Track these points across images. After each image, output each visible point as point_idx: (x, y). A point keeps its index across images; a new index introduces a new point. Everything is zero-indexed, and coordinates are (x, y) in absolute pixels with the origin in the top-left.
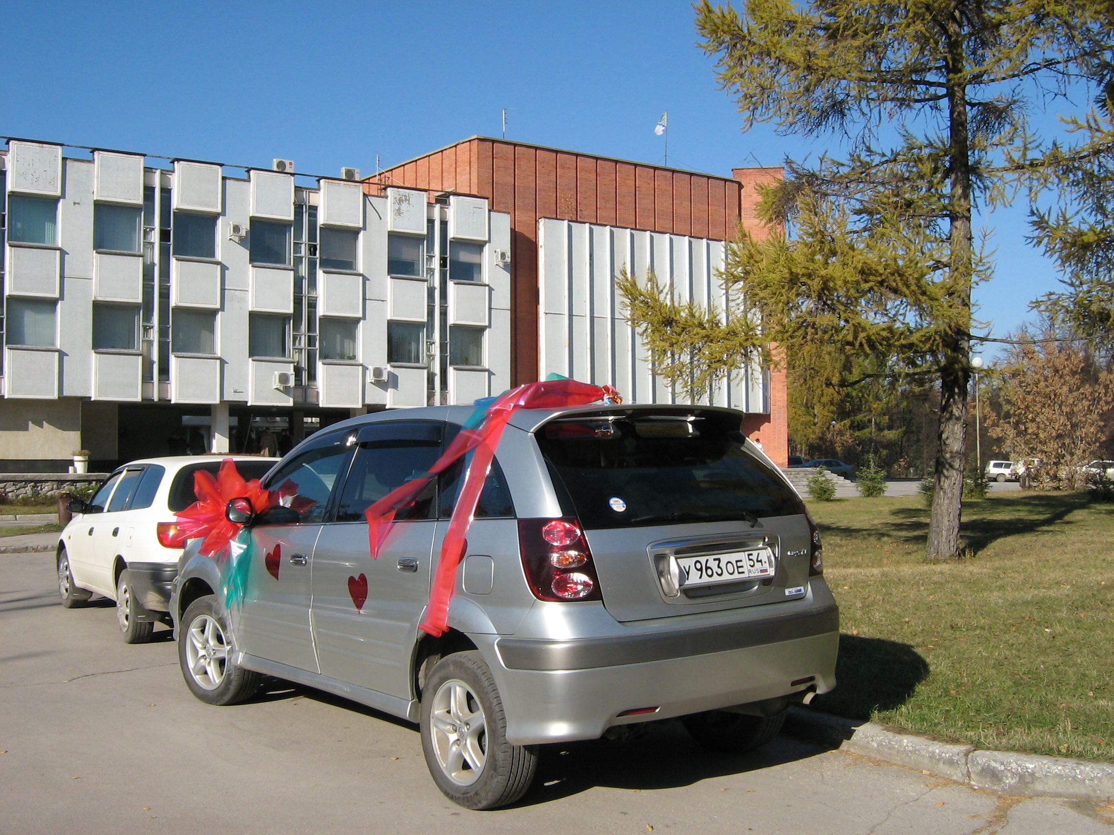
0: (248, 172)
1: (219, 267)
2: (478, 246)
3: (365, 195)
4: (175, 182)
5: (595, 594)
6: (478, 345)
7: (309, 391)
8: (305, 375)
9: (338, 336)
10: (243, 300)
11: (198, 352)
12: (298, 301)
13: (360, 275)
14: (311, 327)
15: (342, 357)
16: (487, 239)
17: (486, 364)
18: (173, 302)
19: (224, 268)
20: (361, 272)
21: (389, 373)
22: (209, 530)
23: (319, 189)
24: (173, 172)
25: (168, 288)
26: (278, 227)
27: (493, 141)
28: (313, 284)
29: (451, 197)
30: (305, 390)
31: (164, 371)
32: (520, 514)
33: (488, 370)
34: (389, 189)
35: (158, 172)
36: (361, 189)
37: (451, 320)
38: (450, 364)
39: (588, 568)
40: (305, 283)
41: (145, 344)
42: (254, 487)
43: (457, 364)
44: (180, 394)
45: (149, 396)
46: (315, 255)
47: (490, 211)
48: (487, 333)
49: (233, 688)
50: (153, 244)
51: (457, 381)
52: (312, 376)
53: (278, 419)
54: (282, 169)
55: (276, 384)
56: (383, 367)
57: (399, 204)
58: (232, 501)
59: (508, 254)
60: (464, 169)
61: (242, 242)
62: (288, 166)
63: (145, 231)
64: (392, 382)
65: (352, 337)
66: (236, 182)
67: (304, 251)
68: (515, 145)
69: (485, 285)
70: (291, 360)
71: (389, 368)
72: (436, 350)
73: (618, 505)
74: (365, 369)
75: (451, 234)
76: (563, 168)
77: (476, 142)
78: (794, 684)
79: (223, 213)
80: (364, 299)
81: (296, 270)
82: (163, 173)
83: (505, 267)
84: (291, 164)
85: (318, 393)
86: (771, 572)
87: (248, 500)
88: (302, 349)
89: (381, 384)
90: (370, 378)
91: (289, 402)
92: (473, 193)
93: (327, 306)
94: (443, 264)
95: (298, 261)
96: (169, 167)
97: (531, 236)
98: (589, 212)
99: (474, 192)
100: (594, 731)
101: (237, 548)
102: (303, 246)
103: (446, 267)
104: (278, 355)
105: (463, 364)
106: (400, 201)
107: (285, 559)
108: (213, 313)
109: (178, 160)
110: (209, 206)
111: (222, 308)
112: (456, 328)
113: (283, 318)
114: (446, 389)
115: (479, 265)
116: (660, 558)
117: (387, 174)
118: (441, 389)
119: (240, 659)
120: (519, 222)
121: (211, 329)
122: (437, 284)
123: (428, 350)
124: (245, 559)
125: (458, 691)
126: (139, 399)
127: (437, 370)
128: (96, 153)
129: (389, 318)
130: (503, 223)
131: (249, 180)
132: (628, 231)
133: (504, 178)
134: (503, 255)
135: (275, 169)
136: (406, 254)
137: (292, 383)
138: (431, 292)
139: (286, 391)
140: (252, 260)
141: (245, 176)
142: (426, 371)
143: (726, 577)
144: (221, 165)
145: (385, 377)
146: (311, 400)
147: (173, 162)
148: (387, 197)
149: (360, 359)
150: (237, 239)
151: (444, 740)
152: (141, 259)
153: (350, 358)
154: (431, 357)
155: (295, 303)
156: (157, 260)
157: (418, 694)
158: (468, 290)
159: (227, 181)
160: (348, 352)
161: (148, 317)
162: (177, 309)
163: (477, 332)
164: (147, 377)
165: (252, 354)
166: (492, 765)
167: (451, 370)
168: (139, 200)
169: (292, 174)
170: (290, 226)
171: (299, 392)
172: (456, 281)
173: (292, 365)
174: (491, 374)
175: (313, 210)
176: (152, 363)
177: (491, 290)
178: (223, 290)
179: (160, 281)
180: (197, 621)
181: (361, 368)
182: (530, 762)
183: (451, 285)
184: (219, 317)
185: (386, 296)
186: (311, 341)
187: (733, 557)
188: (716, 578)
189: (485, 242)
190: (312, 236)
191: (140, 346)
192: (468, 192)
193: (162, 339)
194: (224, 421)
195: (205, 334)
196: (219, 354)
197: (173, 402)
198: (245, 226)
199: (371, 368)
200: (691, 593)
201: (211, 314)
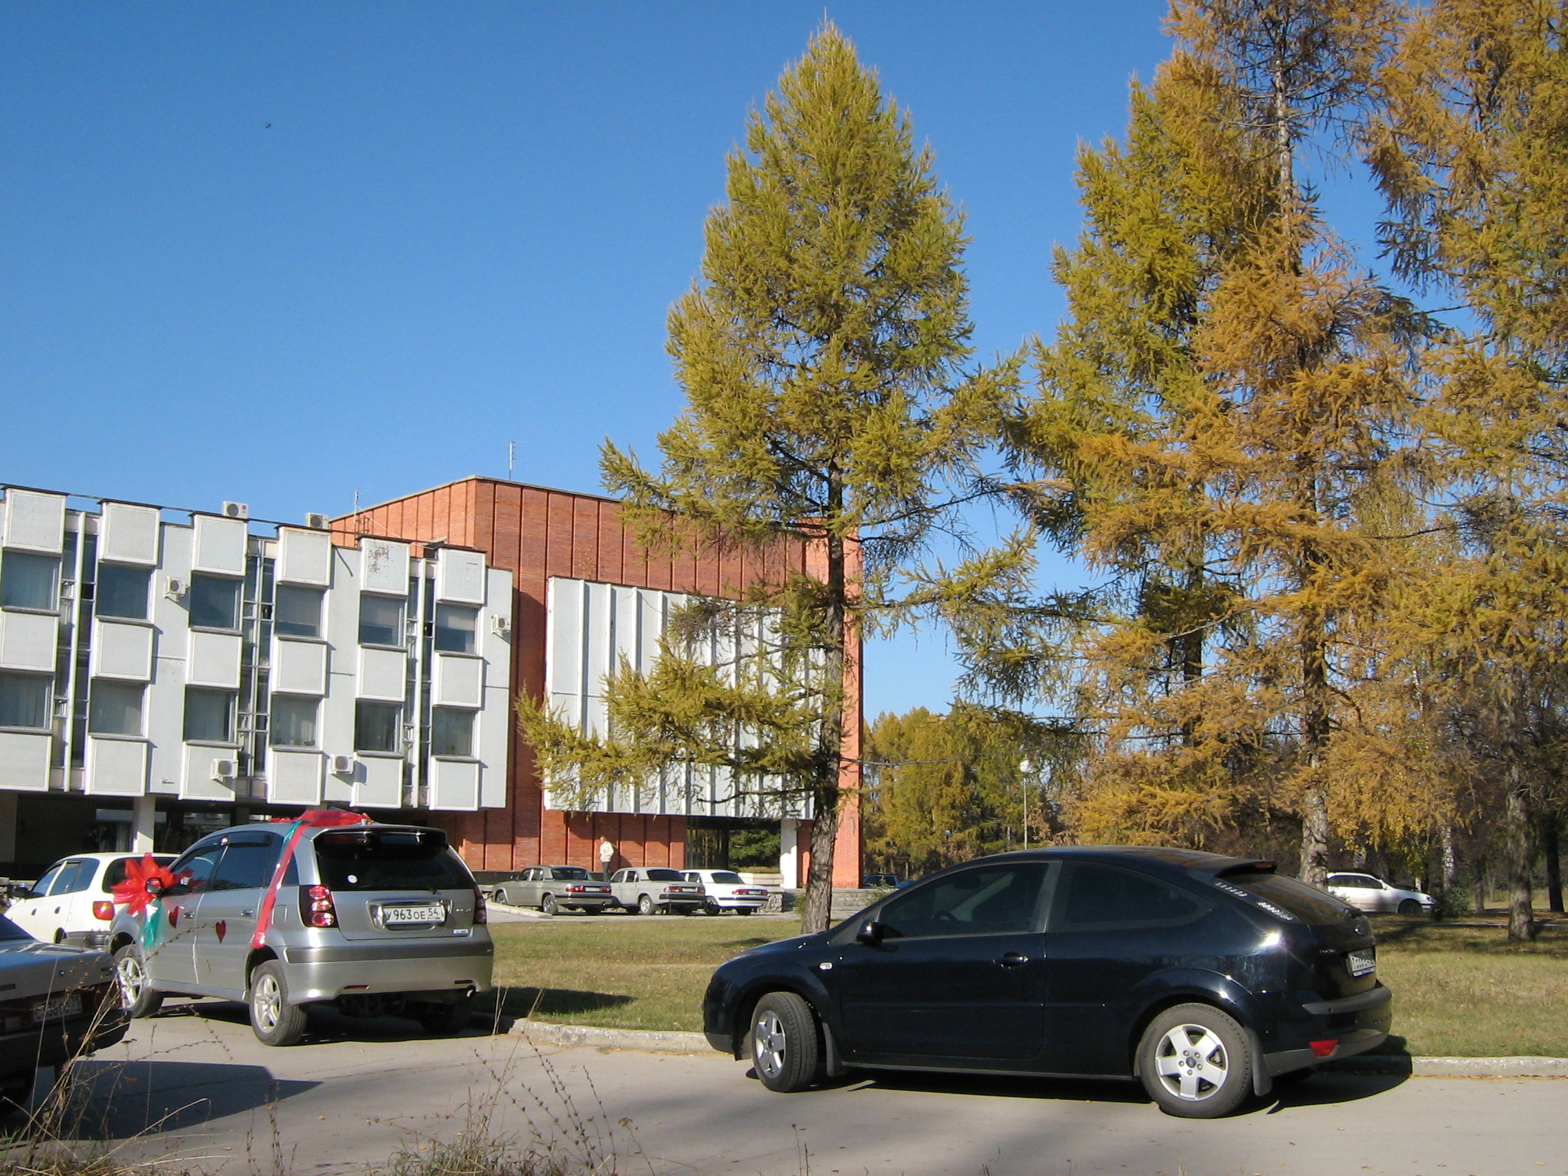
0: (192, 516)
1: (151, 630)
2: (472, 610)
3: (334, 547)
4: (103, 527)
5: (335, 924)
6: (468, 730)
7: (255, 783)
8: (251, 764)
9: (294, 716)
10: (179, 671)
11: (121, 733)
12: (246, 675)
13: (323, 643)
14: (260, 705)
15: (298, 743)
16: (482, 601)
17: (477, 753)
18: (93, 671)
19: (157, 632)
20: (326, 639)
21: (356, 764)
22: (134, 898)
23: (277, 539)
24: (101, 514)
25: (88, 655)
26: (226, 583)
27: (496, 483)
28: (265, 654)
29: (440, 550)
30: (251, 782)
31: (78, 755)
32: (301, 883)
33: (479, 762)
34: (363, 540)
35: (82, 516)
36: (326, 541)
37: (435, 700)
38: (433, 753)
39: (332, 910)
40: (256, 652)
41: (56, 722)
42: (164, 871)
43: (440, 753)
44: (96, 784)
45: (57, 785)
46: (269, 617)
47: (487, 567)
48: (479, 716)
49: (144, 1005)
50: (71, 601)
51: (440, 774)
52: (260, 765)
53: (220, 815)
54: (233, 513)
55: (215, 774)
56: (348, 756)
57: (375, 558)
58: (150, 880)
59: (508, 620)
60: (457, 514)
61: (181, 601)
62: (240, 509)
63: (63, 585)
64: (359, 775)
65: (312, 718)
66: (177, 529)
67: (256, 612)
68: (522, 487)
69: (478, 658)
70: (234, 744)
71: (355, 757)
72: (415, 736)
73: (352, 879)
74: (326, 757)
75: (439, 595)
76: (581, 515)
77: (474, 483)
78: (457, 982)
79: (160, 565)
80: (328, 672)
81: (245, 636)
82: (89, 516)
83: (505, 636)
84: (244, 508)
85: (266, 786)
86: (443, 919)
87: (160, 880)
88: (247, 732)
89: (344, 776)
90: (332, 769)
91: (230, 796)
92: (468, 545)
93: (282, 681)
94: (427, 631)
95: (248, 624)
96: (96, 509)
97: (540, 599)
98: (612, 570)
99: (470, 544)
100: (330, 994)
101: (151, 910)
102: (255, 607)
103: (430, 634)
104: (220, 739)
105: (447, 754)
106: (377, 554)
107: (181, 917)
108: (142, 685)
109: (108, 501)
110: (142, 557)
111: (153, 680)
112: (440, 709)
113: (228, 694)
114: (426, 783)
115: (473, 633)
116: (373, 909)
117: (368, 515)
118: (420, 784)
119: (150, 983)
120: (525, 580)
121: (138, 705)
122: (419, 655)
123: (406, 735)
124: (156, 917)
125: (268, 981)
126: (45, 788)
127: (415, 760)
128: (8, 491)
129: (358, 696)
130: (503, 583)
131: (192, 527)
132: (660, 593)
133: (506, 527)
134: (502, 622)
135: (225, 514)
136: (382, 618)
137: (234, 773)
138: (411, 665)
139: (227, 782)
140: (192, 622)
141: (188, 522)
142: (401, 762)
143: (413, 920)
144: (159, 508)
145: (350, 769)
146: (258, 794)
147: (101, 503)
148: (360, 549)
149: (320, 745)
150: (174, 597)
151: (260, 1007)
152: (56, 619)
153: (308, 744)
154: (408, 745)
155: (242, 676)
156: (75, 621)
157: (249, 985)
158: (456, 663)
159: (166, 528)
160: (306, 736)
161: (61, 689)
162: (98, 681)
163: (465, 716)
164: (56, 762)
165: (187, 736)
166: (281, 1018)
167: (432, 761)
168: (58, 548)
169: (246, 521)
170: (241, 582)
171: (243, 784)
172: (443, 652)
173: (235, 752)
174: (482, 766)
175: (269, 564)
176: (64, 744)
177: (485, 663)
178: (155, 658)
179: (79, 646)
180: (122, 962)
181: (320, 756)
182: (301, 1017)
183: (436, 656)
184: (148, 691)
185: (355, 668)
186: (261, 722)
187: (419, 910)
188: (406, 920)
189: (481, 606)
190: (267, 595)
191: (50, 724)
192: (462, 544)
193: (78, 716)
194: (148, 817)
195: (129, 710)
196: (146, 737)
197: (87, 793)
198: (185, 582)
199: (333, 757)
200: (391, 927)
201: (140, 686)
